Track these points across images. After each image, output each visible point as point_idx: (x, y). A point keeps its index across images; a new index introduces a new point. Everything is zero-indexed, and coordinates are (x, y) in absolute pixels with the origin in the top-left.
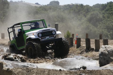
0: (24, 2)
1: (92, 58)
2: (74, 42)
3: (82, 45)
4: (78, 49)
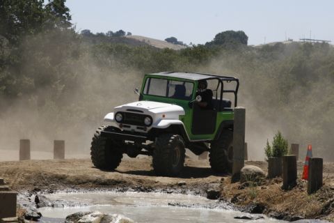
0: (129, 34)
2: (300, 173)
3: (327, 184)
4: (313, 196)
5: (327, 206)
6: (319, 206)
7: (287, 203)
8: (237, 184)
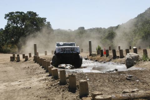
1: (120, 63)
4: (107, 57)
5: (110, 59)
6: (109, 59)
7: (102, 59)
8: (91, 56)
